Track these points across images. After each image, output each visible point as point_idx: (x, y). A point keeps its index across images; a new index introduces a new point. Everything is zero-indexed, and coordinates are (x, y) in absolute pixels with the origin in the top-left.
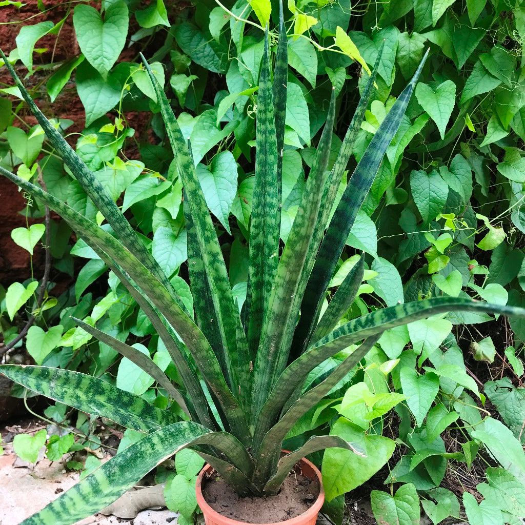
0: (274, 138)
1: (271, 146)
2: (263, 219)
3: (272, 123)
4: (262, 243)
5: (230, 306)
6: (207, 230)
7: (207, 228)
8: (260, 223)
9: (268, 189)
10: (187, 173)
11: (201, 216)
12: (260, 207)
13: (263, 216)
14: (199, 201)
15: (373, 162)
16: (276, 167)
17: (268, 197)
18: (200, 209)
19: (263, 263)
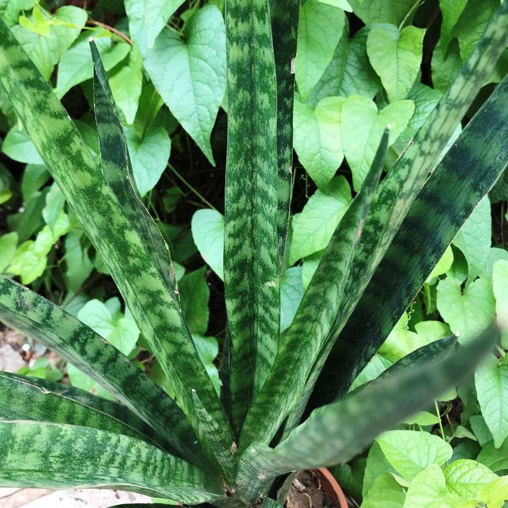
0: (268, 55)
1: (262, 74)
2: (249, 219)
3: (264, 19)
4: (249, 257)
5: (193, 363)
6: (131, 255)
7: (131, 251)
8: (244, 226)
9: (259, 161)
10: (68, 153)
11: (115, 232)
12: (243, 198)
13: (250, 212)
14: (105, 207)
15: (502, 124)
16: (273, 123)
17: (259, 177)
18: (110, 220)
19: (252, 288)
